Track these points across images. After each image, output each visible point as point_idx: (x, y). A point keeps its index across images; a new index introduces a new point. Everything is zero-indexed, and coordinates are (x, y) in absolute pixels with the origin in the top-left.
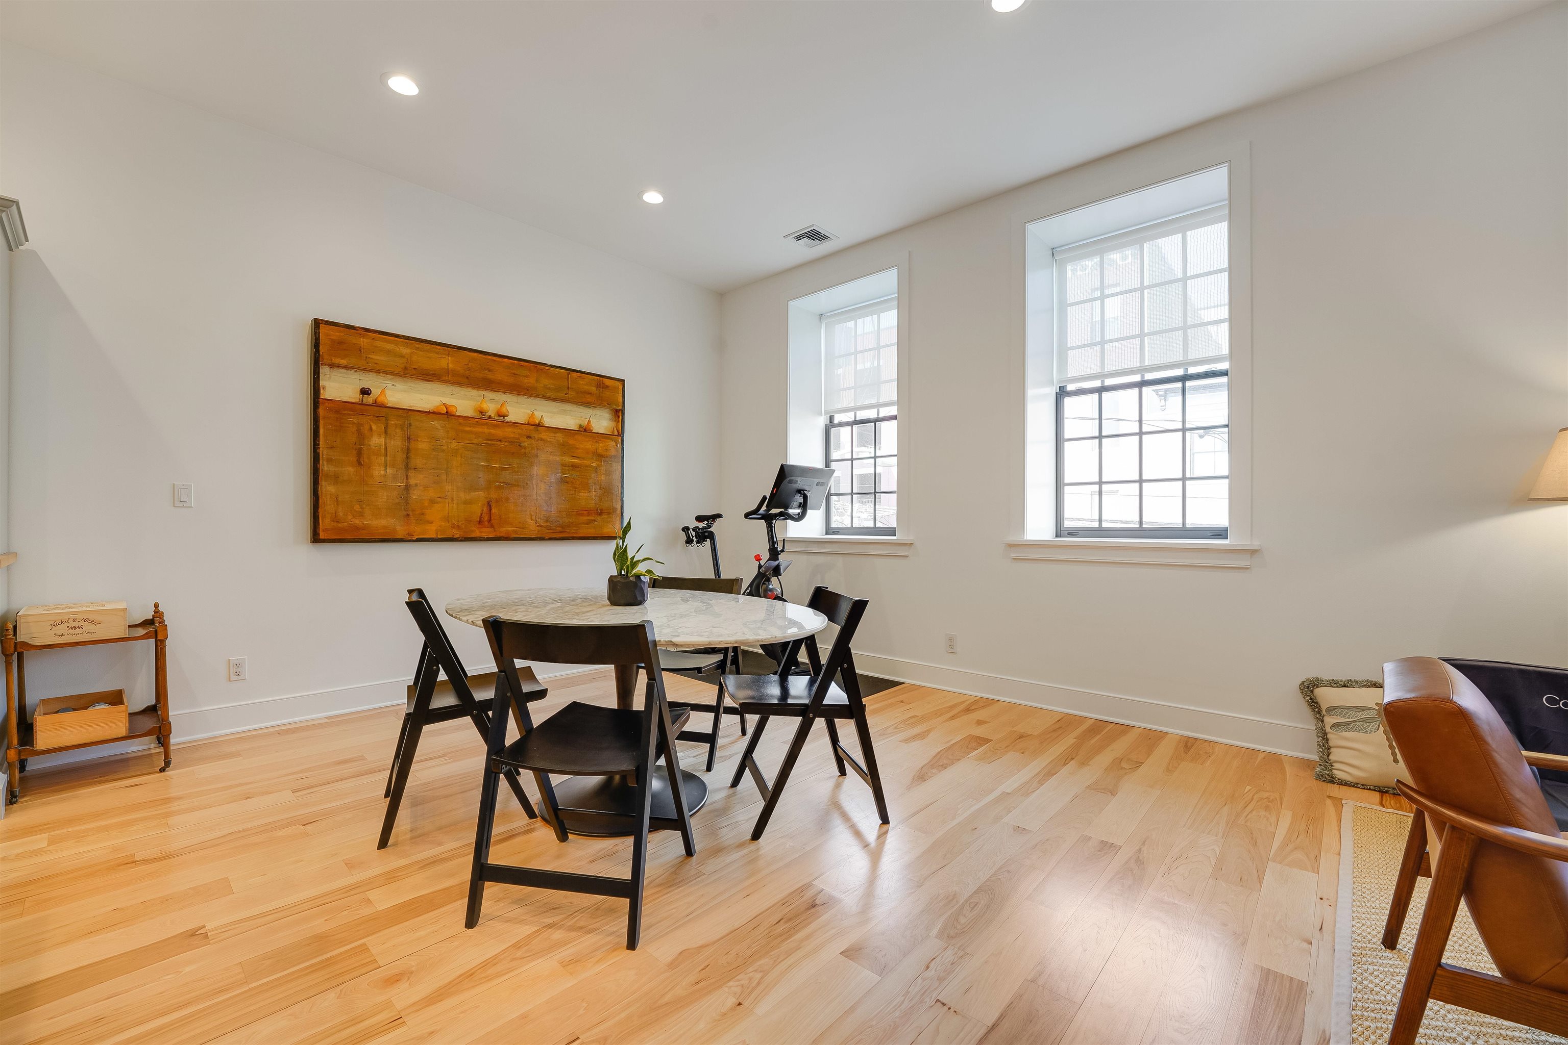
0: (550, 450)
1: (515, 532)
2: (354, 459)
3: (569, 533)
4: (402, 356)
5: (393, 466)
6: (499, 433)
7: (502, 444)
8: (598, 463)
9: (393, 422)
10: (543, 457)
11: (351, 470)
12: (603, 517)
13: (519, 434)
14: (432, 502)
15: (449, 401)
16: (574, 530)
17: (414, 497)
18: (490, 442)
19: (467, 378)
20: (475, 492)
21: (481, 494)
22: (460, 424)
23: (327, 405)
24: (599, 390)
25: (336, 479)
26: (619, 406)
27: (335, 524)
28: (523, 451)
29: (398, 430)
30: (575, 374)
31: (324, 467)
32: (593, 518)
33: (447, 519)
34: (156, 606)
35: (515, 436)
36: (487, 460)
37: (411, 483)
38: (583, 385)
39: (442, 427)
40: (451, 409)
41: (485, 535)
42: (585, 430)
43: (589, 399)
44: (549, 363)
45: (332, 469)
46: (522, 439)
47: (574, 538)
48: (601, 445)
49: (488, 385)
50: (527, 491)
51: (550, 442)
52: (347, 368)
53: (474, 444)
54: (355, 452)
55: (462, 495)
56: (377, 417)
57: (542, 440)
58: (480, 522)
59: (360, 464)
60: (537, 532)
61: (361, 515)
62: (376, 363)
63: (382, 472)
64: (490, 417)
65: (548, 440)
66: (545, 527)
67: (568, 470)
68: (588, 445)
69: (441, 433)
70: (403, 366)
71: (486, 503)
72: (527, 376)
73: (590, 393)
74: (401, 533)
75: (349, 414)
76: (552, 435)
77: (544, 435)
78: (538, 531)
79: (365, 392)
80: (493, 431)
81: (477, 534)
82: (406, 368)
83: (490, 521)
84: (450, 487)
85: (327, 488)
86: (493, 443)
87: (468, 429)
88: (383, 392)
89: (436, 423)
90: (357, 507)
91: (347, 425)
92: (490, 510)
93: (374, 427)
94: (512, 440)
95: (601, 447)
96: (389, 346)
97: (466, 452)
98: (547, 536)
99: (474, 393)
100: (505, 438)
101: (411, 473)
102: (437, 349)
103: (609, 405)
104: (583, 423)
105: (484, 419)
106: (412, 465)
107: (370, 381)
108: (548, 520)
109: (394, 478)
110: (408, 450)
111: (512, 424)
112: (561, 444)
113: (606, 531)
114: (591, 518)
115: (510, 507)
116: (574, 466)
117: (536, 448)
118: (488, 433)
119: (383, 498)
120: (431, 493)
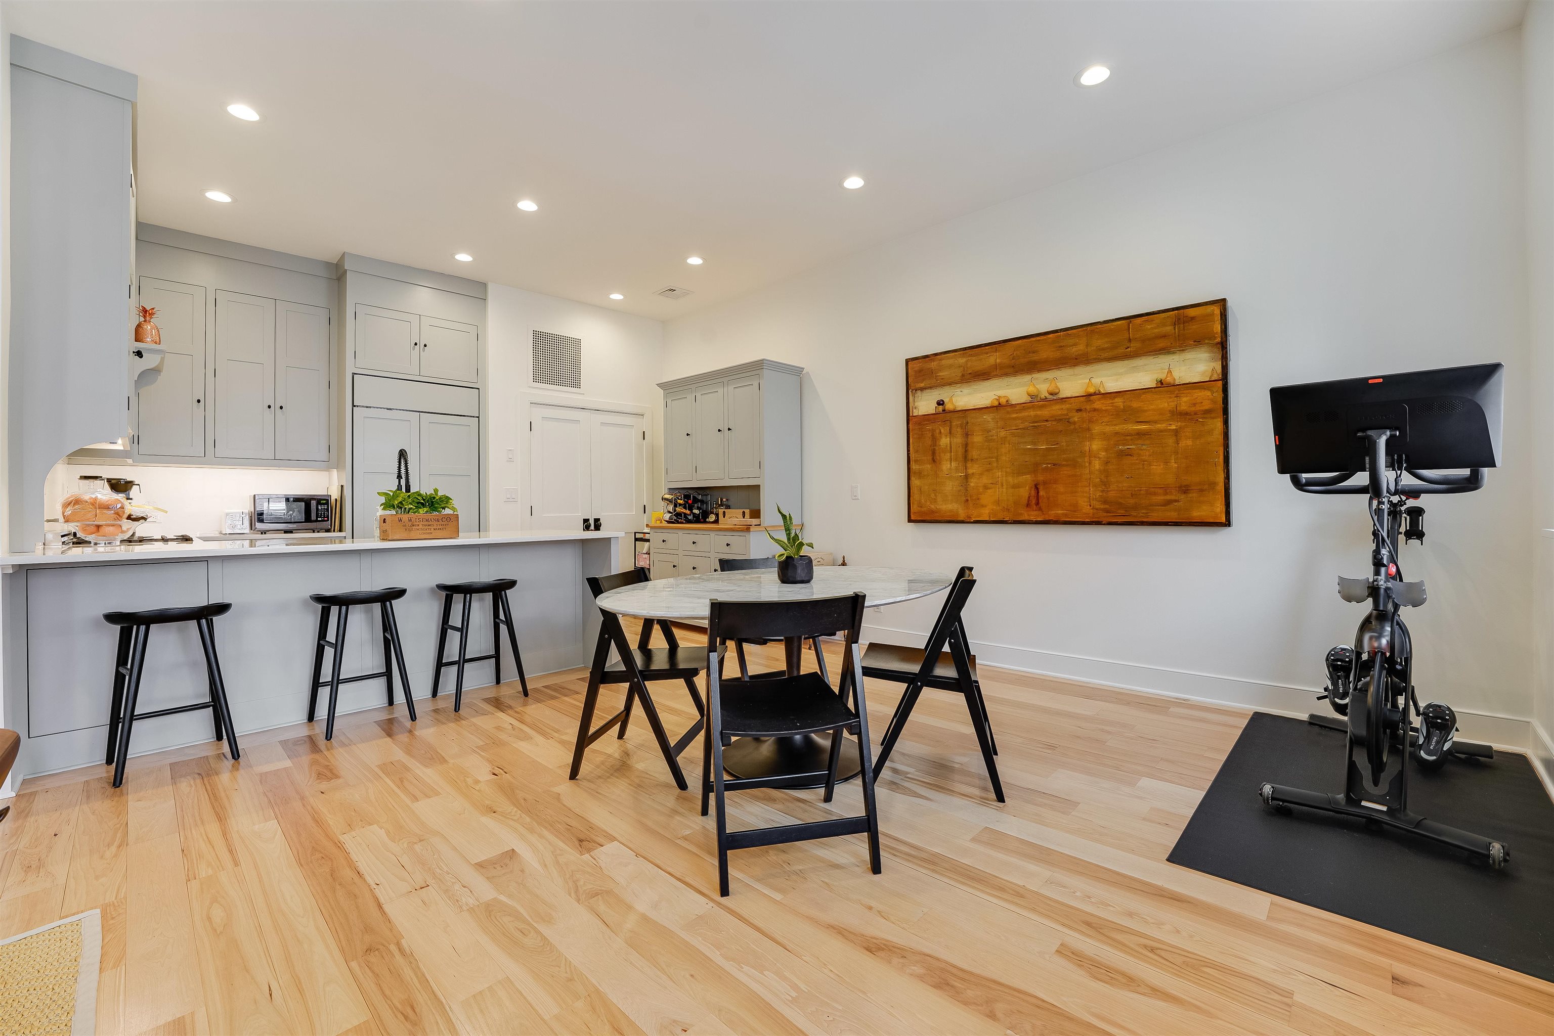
0: (1106, 419)
1: (1066, 515)
2: (930, 458)
3: (1135, 517)
4: (960, 367)
5: (956, 460)
6: (1045, 413)
7: (1048, 424)
8: (1179, 424)
9: (956, 423)
10: (1097, 429)
11: (929, 466)
12: (1190, 495)
13: (1068, 409)
14: (986, 488)
15: (1001, 393)
16: (1143, 513)
17: (972, 485)
18: (1036, 424)
19: (1013, 367)
20: (1022, 476)
21: (1028, 477)
22: (1008, 413)
23: (914, 420)
24: (1179, 328)
25: (920, 474)
26: (1215, 338)
27: (919, 509)
28: (1072, 427)
29: (959, 430)
30: (1138, 321)
31: (914, 466)
32: (1173, 497)
33: (998, 502)
34: (844, 558)
35: (1063, 413)
36: (1034, 443)
37: (969, 473)
38: (1150, 329)
39: (992, 419)
40: (1003, 401)
41: (1033, 518)
42: (1164, 386)
43: (1161, 344)
44: (1101, 320)
45: (918, 467)
46: (1071, 414)
47: (1142, 523)
48: (1185, 399)
49: (1032, 367)
50: (1078, 470)
51: (1106, 410)
52: (931, 388)
53: (1021, 429)
54: (931, 453)
55: (1010, 479)
56: (944, 421)
57: (1095, 410)
58: (1028, 505)
59: (934, 461)
60: (1091, 515)
61: (935, 501)
62: (942, 379)
63: (949, 466)
64: (1041, 399)
65: (1104, 408)
66: (1100, 509)
67: (1132, 440)
68: (1165, 403)
69: (992, 425)
70: (960, 375)
71: (1034, 487)
72: (1075, 345)
73: (1164, 336)
74: (962, 516)
75: (927, 424)
76: (1108, 402)
77: (1098, 405)
78: (1093, 514)
79: (940, 403)
80: (1039, 413)
81: (1025, 517)
82: (963, 375)
83: (1037, 504)
84: (1000, 473)
85: (915, 482)
86: (1039, 424)
87: (1014, 416)
88: (951, 400)
89: (987, 417)
90: (933, 496)
91: (926, 433)
92: (1038, 493)
93: (942, 431)
94: (1060, 418)
95: (1185, 402)
96: (950, 362)
97: (1014, 438)
98: (1105, 520)
99: (1026, 378)
100: (1051, 417)
101: (969, 464)
102: (986, 349)
103: (1198, 342)
104: (1162, 376)
105: (1035, 402)
106: (969, 457)
107: (943, 394)
108: (1105, 502)
109: (957, 470)
110: (966, 445)
111: (1064, 400)
112: (1124, 410)
113: (1197, 514)
114: (1168, 497)
115: (1061, 488)
116: (1140, 434)
117: (1091, 421)
118: (1036, 416)
119: (950, 487)
120: (985, 480)
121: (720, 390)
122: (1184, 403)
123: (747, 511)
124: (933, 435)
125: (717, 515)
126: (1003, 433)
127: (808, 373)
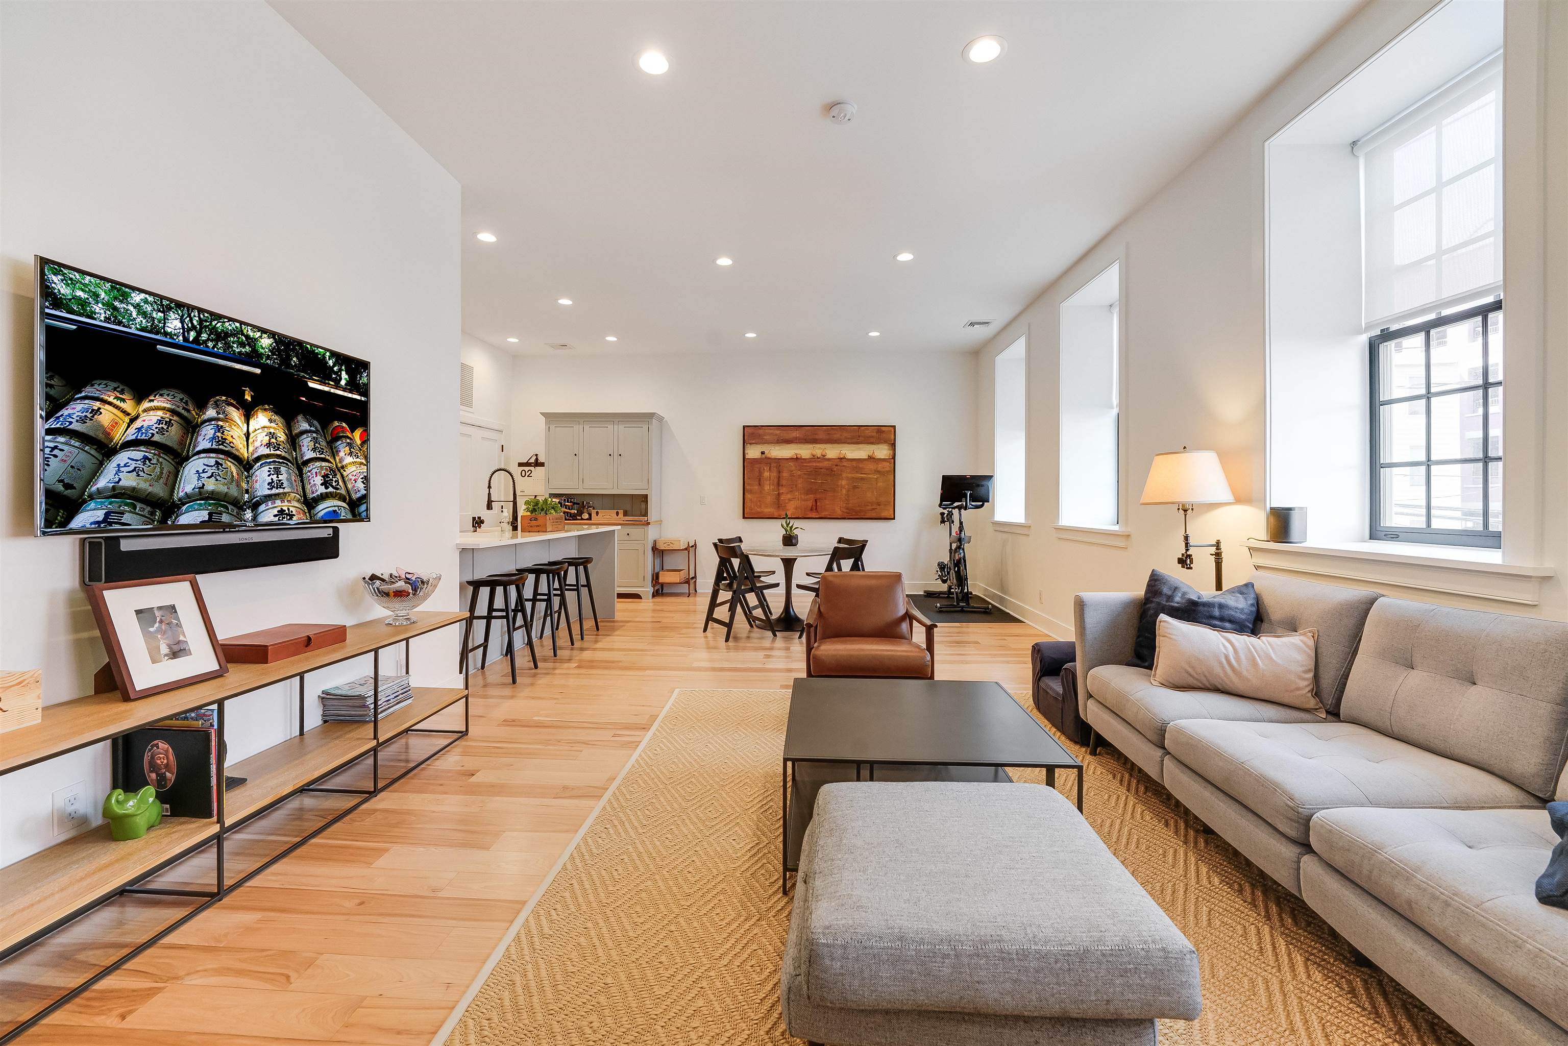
0: (849, 471)
1: (829, 515)
2: (757, 483)
3: (860, 515)
4: (776, 435)
5: (773, 485)
6: (820, 465)
7: (821, 470)
8: (877, 475)
9: (772, 465)
10: (844, 475)
11: (757, 487)
12: (880, 506)
13: (830, 464)
15: (797, 452)
16: (863, 514)
17: (782, 499)
19: (804, 439)
20: (809, 495)
21: (812, 496)
22: (802, 462)
23: (747, 461)
24: (879, 434)
25: (751, 492)
26: (892, 441)
27: (751, 511)
28: (832, 473)
29: (775, 469)
30: (863, 428)
31: (747, 487)
32: (875, 507)
33: (796, 508)
35: (828, 466)
36: (815, 479)
37: (780, 492)
38: (868, 433)
39: (793, 465)
40: (799, 456)
41: (814, 516)
42: (871, 458)
43: (872, 440)
44: (847, 425)
45: (749, 487)
46: (834, 467)
47: (862, 519)
48: (880, 465)
49: (815, 441)
50: (835, 494)
51: (850, 467)
52: (756, 444)
53: (808, 471)
54: (758, 480)
55: (803, 496)
56: (767, 464)
57: (844, 466)
58: (812, 510)
59: (760, 485)
60: (841, 515)
61: (760, 507)
62: (766, 440)
63: (768, 488)
64: (818, 458)
65: (847, 465)
66: (845, 512)
67: (859, 481)
68: (871, 466)
69: (793, 468)
70: (776, 439)
71: (814, 502)
72: (835, 434)
73: (872, 437)
74: (776, 515)
75: (755, 464)
76: (849, 463)
77: (845, 464)
79: (763, 453)
80: (818, 464)
81: (810, 516)
82: (778, 440)
83: (816, 509)
84: (797, 493)
85: (748, 496)
86: (816, 470)
87: (804, 464)
88: (769, 452)
89: (790, 464)
90: (759, 504)
91: (754, 469)
92: (816, 504)
93: (766, 468)
94: (827, 468)
96: (771, 431)
97: (804, 475)
98: (847, 517)
99: (811, 446)
100: (822, 467)
101: (780, 488)
102: (791, 428)
103: (885, 441)
104: (870, 454)
105: (814, 458)
106: (781, 484)
107: (764, 448)
108: (847, 509)
109: (773, 490)
110: (779, 477)
111: (829, 460)
112: (856, 468)
113: (884, 514)
114: (873, 507)
115: (827, 502)
116: (862, 479)
117: (841, 471)
118: (816, 466)
119: (769, 499)
120: (789, 496)
121: (610, 427)
122: (880, 467)
123: (621, 512)
124: (759, 471)
125: (590, 515)
126: (799, 473)
127: (666, 421)
